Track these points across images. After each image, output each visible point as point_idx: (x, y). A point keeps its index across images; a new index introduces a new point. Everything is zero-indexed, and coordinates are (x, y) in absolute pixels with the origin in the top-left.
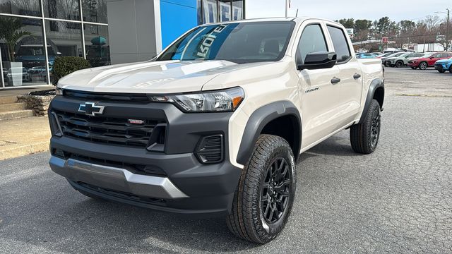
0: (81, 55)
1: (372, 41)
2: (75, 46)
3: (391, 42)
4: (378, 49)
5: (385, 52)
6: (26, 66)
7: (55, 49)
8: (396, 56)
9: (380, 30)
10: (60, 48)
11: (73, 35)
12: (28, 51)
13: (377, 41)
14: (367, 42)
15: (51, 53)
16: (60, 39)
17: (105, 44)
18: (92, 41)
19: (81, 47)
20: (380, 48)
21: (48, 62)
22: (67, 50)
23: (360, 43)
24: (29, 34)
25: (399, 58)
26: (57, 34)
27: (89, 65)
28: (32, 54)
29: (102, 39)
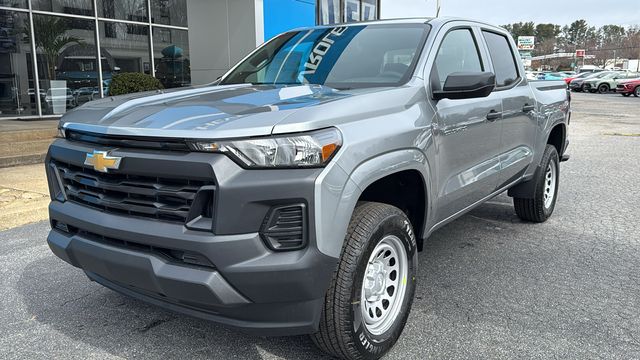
0: (149, 72)
1: (561, 55)
2: (139, 59)
3: (588, 57)
4: (569, 66)
5: (582, 71)
6: (72, 86)
7: (111, 63)
8: (598, 77)
9: (572, 39)
10: (118, 61)
11: (137, 44)
12: (74, 65)
13: (569, 55)
14: (554, 55)
15: (107, 69)
16: (117, 49)
17: (180, 56)
18: (163, 53)
19: (148, 61)
20: (572, 65)
21: (102, 81)
22: (128, 64)
24: (76, 40)
25: (602, 80)
26: (112, 42)
27: (161, 85)
28: (79, 69)
29: (178, 50)
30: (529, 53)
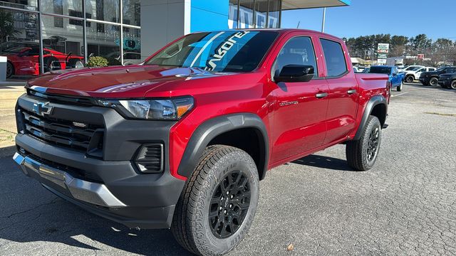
1: (407, 57)
3: (426, 59)
9: (416, 47)
13: (413, 57)
30: (385, 55)
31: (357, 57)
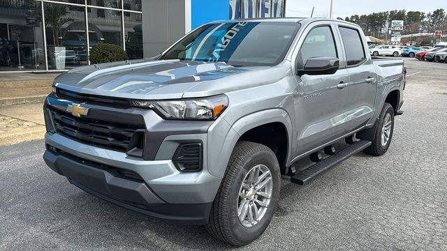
1: (424, 34)
3: (444, 36)
4: (429, 43)
8: (445, 51)
9: (433, 23)
12: (74, 36)
13: (429, 34)
14: (419, 34)
15: (95, 39)
20: (432, 42)
23: (410, 35)
24: (73, 20)
28: (78, 39)
30: (399, 33)
31: (369, 35)
